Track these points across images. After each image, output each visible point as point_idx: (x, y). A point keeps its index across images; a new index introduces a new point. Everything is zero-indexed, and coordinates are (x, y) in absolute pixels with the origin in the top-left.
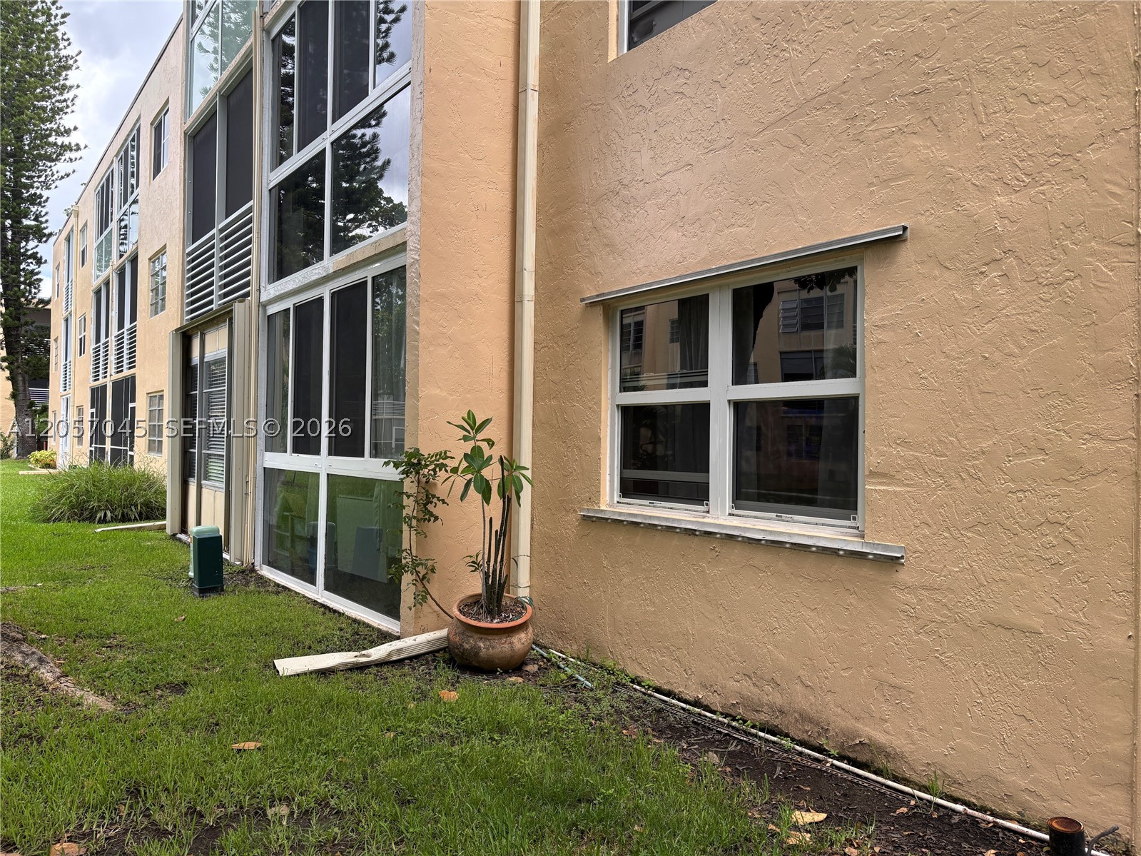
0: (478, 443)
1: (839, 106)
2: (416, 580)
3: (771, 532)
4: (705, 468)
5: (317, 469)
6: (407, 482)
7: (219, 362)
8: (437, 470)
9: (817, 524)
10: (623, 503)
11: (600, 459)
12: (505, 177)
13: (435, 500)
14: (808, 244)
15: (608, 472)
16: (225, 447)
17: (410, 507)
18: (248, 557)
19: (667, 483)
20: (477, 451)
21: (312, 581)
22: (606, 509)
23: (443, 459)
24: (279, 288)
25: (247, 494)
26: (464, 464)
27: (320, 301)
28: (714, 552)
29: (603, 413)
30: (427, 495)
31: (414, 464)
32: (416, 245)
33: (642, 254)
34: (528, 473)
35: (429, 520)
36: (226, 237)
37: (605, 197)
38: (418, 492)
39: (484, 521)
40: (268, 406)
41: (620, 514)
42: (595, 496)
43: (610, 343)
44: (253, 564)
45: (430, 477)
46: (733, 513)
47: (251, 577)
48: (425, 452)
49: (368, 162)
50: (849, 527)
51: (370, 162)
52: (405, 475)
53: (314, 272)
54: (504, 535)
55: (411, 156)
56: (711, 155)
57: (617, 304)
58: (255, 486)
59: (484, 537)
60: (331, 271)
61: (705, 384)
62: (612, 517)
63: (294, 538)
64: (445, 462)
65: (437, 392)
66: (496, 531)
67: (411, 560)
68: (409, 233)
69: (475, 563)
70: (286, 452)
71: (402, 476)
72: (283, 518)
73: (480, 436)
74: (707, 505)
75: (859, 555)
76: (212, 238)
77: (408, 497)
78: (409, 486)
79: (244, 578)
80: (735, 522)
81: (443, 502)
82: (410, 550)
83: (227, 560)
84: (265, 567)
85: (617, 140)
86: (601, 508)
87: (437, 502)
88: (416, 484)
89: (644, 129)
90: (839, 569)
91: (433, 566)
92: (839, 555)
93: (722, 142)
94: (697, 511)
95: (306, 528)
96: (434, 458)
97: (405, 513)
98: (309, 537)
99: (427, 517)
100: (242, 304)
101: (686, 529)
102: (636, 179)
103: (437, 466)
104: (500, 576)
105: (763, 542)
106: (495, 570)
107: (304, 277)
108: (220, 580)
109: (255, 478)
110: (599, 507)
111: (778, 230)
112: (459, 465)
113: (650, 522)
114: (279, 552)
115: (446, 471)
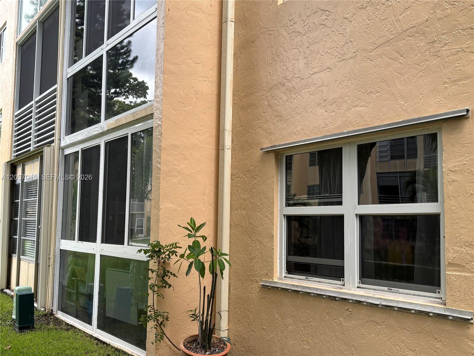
0: (197, 239)
1: (423, 34)
2: (157, 325)
3: (385, 300)
4: (341, 257)
5: (95, 251)
6: (152, 263)
7: (34, 182)
8: (171, 254)
9: (414, 295)
10: (288, 277)
11: (273, 249)
12: (214, 74)
13: (169, 274)
14: (406, 119)
15: (278, 257)
16: (36, 235)
17: (153, 278)
18: (49, 306)
19: (316, 266)
20: (196, 244)
21: (90, 322)
22: (278, 281)
23: (175, 248)
24: (73, 139)
25: (49, 266)
26: (188, 252)
27: (98, 147)
28: (348, 312)
29: (275, 220)
30: (164, 271)
31: (156, 251)
32: (159, 116)
33: (299, 122)
34: (227, 258)
35: (165, 287)
36: (40, 106)
37: (276, 87)
38: (159, 269)
39: (200, 288)
40: (64, 210)
41: (287, 285)
42: (270, 273)
43: (279, 175)
44: (52, 310)
45: (166, 259)
46: (360, 286)
47: (51, 319)
48: (163, 244)
49: (125, 58)
50: (436, 298)
51: (126, 57)
52: (150, 258)
53: (95, 129)
54: (212, 298)
55: (157, 62)
56: (343, 62)
57: (283, 152)
58: (54, 261)
59: (200, 299)
60: (106, 129)
61: (340, 203)
62: (281, 287)
63: (78, 294)
64: (175, 250)
65: (171, 205)
66: (208, 295)
67: (153, 313)
68: (155, 108)
69: (195, 315)
70: (74, 240)
71: (149, 259)
72: (71, 282)
73: (198, 234)
74: (343, 280)
75: (443, 316)
76: (31, 106)
77: (153, 272)
78: (153, 265)
79: (46, 320)
80: (361, 292)
81: (174, 275)
82: (153, 306)
83: (36, 307)
84: (59, 312)
85: (284, 53)
86: (274, 281)
87: (171, 275)
88: (157, 264)
89: (300, 46)
90: (430, 325)
91: (167, 316)
92: (429, 316)
93: (350, 55)
94: (337, 284)
95: (86, 288)
96: (169, 248)
97: (150, 282)
98: (88, 294)
99: (164, 285)
100: (49, 148)
101: (330, 296)
102: (295, 76)
103: (170, 252)
104: (210, 324)
105: (380, 306)
106: (207, 320)
107: (88, 133)
108: (32, 321)
109: (54, 256)
110: (273, 280)
111: (386, 110)
112: (185, 252)
113: (306, 291)
114: (68, 302)
115: (176, 255)
